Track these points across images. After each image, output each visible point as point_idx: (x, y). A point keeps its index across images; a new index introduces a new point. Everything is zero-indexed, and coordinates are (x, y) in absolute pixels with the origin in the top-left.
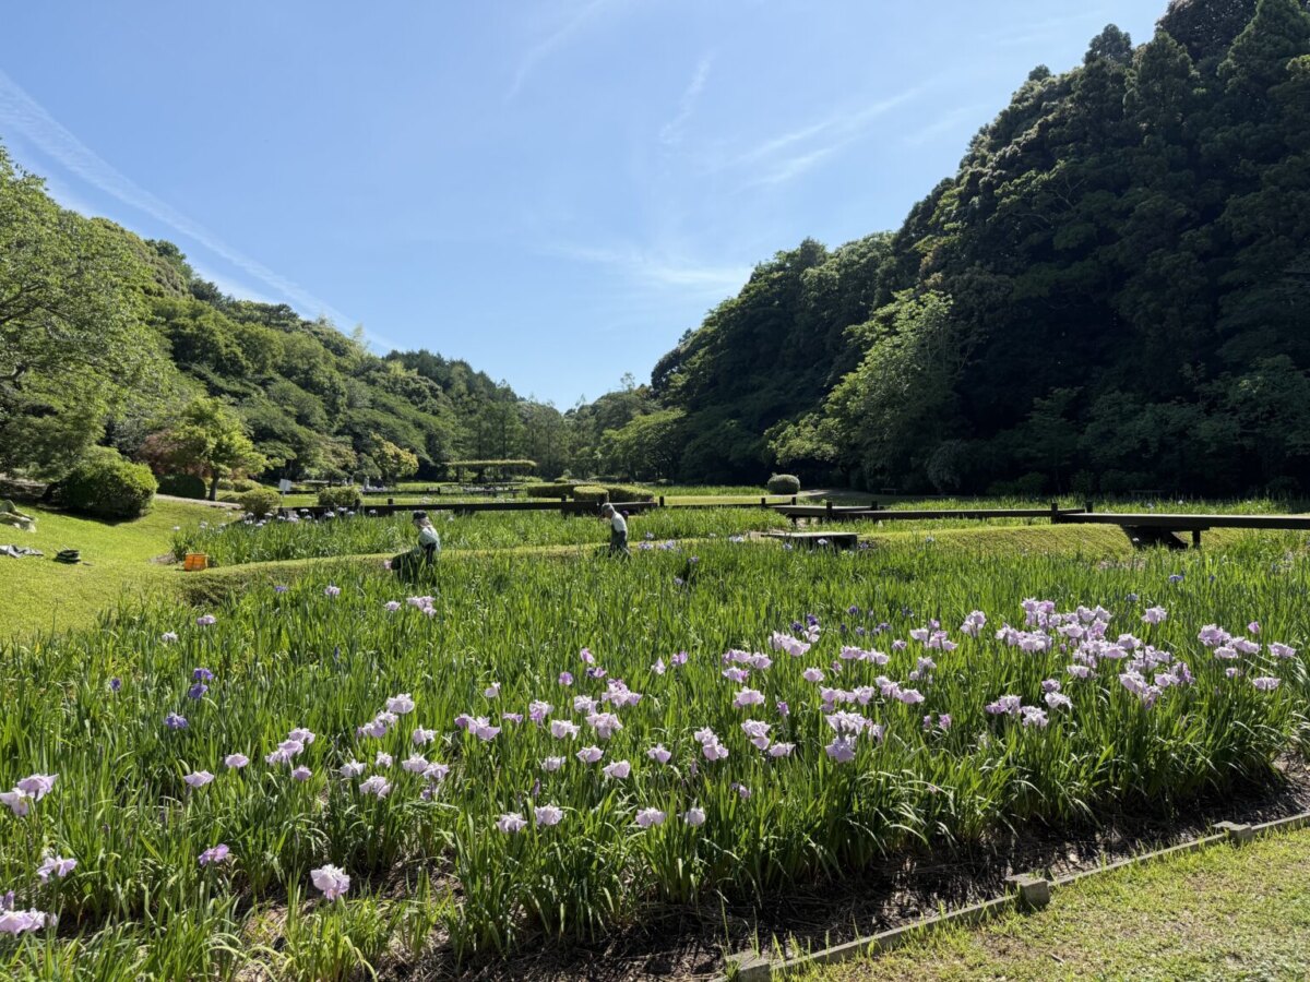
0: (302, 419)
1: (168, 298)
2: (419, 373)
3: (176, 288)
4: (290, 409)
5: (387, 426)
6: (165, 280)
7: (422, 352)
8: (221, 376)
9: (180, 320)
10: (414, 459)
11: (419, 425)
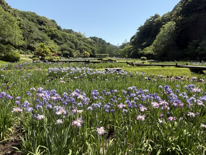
0: (71, 47)
1: (52, 28)
2: (93, 40)
3: (54, 27)
4: (69, 46)
5: (85, 48)
6: (52, 25)
7: (95, 37)
8: (58, 40)
9: (53, 32)
10: (89, 54)
11: (91, 49)
